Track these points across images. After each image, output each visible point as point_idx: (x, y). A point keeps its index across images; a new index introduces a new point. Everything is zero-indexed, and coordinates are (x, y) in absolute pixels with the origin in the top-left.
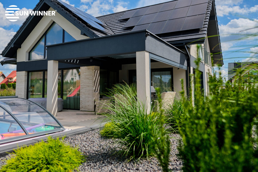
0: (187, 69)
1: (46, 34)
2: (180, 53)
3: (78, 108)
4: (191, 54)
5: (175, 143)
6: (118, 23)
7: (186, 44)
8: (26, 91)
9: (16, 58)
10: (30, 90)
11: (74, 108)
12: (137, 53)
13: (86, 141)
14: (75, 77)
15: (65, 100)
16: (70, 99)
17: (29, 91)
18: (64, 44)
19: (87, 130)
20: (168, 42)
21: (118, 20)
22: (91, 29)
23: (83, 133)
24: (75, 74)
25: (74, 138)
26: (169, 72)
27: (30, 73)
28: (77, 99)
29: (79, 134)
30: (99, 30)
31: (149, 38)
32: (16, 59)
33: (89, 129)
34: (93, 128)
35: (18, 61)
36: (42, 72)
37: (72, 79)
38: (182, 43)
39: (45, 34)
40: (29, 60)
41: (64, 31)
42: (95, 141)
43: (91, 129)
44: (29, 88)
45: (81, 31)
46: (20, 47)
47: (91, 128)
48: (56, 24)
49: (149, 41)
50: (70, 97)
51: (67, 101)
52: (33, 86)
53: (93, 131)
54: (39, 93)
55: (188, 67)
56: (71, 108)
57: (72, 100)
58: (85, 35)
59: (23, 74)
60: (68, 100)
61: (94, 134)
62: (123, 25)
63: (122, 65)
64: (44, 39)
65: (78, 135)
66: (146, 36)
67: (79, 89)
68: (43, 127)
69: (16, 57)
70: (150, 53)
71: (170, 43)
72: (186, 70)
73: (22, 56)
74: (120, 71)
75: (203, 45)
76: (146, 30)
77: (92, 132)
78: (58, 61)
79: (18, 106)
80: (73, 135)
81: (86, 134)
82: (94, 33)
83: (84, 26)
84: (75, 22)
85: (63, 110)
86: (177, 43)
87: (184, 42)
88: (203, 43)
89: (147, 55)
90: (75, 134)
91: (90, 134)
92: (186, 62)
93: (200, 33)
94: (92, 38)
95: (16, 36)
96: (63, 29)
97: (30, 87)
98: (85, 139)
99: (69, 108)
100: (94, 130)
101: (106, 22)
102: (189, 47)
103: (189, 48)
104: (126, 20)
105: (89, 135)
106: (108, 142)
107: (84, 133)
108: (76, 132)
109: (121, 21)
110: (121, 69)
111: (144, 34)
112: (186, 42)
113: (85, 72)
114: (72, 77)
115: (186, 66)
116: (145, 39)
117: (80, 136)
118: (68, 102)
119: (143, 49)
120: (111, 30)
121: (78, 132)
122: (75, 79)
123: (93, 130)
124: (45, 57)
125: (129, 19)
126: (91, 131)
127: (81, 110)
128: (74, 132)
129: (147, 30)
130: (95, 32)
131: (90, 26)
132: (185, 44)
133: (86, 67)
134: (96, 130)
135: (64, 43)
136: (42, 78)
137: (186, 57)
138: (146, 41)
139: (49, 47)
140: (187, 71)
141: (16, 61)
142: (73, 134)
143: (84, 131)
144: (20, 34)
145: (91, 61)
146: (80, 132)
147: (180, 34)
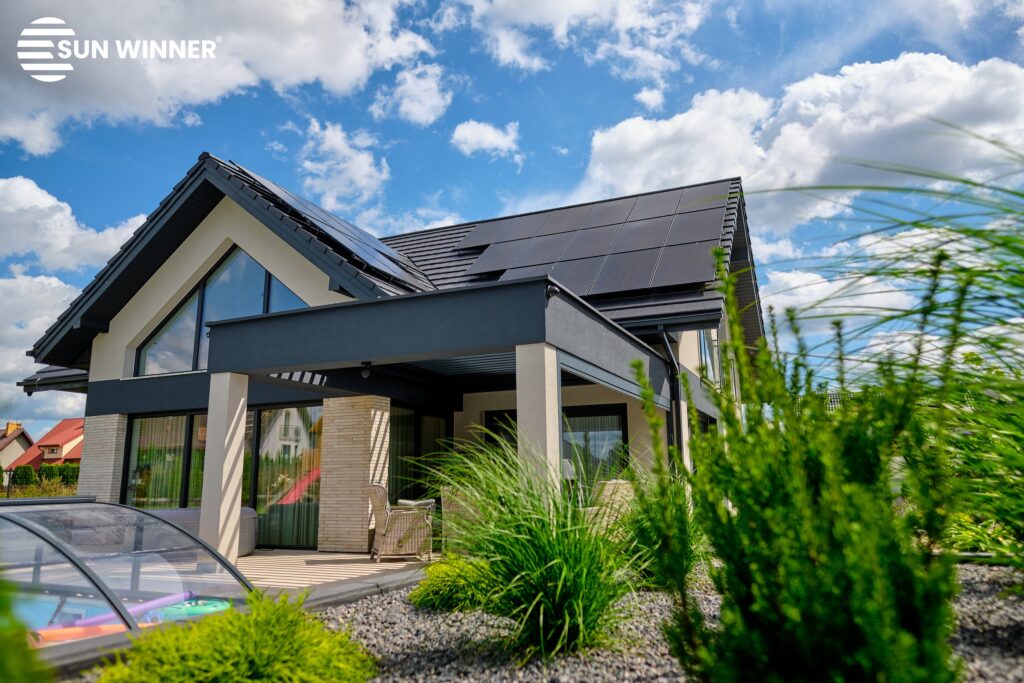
0: (671, 408)
1: (204, 287)
2: (648, 357)
3: (311, 543)
4: (681, 361)
5: (657, 614)
6: (453, 259)
7: (667, 328)
8: (119, 485)
9: (88, 369)
10: (133, 482)
11: (294, 543)
12: (518, 348)
13: (365, 621)
14: (297, 441)
15: (265, 515)
16: (282, 512)
17: (129, 485)
18: (267, 319)
19: (365, 592)
20: (615, 320)
21: (453, 251)
22: (365, 271)
23: (350, 602)
24: (297, 433)
25: (324, 616)
26: (615, 419)
27: (137, 423)
28: (308, 511)
29: (336, 604)
30: (389, 276)
31: (555, 302)
32: (84, 372)
33: (372, 587)
34: (383, 585)
35: (91, 379)
36: (185, 417)
37: (286, 449)
38: (655, 327)
39: (201, 286)
40: (136, 373)
41: (269, 276)
42: (398, 621)
43: (376, 589)
44: (131, 474)
45: (328, 278)
46: (106, 330)
47: (378, 586)
48: (243, 254)
49: (557, 312)
50: (282, 506)
51: (270, 519)
52: (144, 470)
53: (386, 595)
54: (163, 500)
55: (674, 402)
56: (284, 543)
57: (289, 517)
58: (342, 291)
59: (112, 425)
60: (276, 516)
61: (390, 603)
62: (467, 267)
63: (465, 395)
64: (195, 302)
65: (335, 607)
66: (548, 297)
67: (314, 476)
68: (190, 603)
69: (86, 366)
70: (558, 349)
71: (620, 325)
72: (667, 412)
73: (110, 360)
74: (457, 415)
75: (714, 333)
76: (547, 276)
77: (383, 598)
78: (247, 377)
79: (97, 529)
80: (318, 606)
81: (360, 602)
82: (375, 285)
83: (342, 261)
84: (311, 248)
85: (257, 550)
86: (640, 325)
87: (660, 323)
88: (717, 327)
89: (550, 355)
90: (326, 605)
91: (375, 603)
92: (666, 386)
93: (707, 295)
94: (366, 300)
95: (93, 287)
96: (266, 271)
97: (135, 472)
98: (360, 617)
99: (277, 543)
100: (387, 591)
101: (410, 255)
102: (674, 337)
103: (674, 342)
104: (479, 250)
105: (371, 606)
106: (440, 620)
107: (356, 600)
108: (326, 597)
109: (462, 252)
110: (461, 409)
111: (540, 288)
112: (666, 322)
113: (341, 417)
114: (287, 443)
115: (669, 396)
116: (545, 305)
117: (342, 609)
118: (275, 523)
119: (538, 336)
120: (430, 281)
121: (335, 596)
122: (296, 447)
123: (382, 591)
124: (196, 366)
125: (487, 246)
126: (376, 596)
127: (320, 547)
128: (322, 598)
129: (550, 278)
130: (379, 283)
131: (360, 264)
132: (662, 327)
133: (343, 400)
134: (395, 592)
135: (267, 315)
136: (181, 443)
137: (669, 368)
138: (548, 312)
139: (214, 326)
140: (669, 415)
141: (87, 380)
142: (316, 603)
143: (356, 593)
144: (108, 284)
145: (365, 375)
146: (340, 597)
147: (647, 299)
